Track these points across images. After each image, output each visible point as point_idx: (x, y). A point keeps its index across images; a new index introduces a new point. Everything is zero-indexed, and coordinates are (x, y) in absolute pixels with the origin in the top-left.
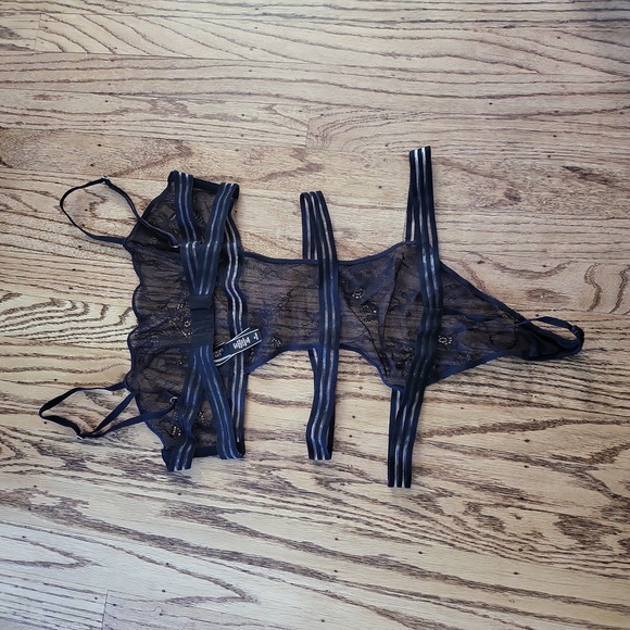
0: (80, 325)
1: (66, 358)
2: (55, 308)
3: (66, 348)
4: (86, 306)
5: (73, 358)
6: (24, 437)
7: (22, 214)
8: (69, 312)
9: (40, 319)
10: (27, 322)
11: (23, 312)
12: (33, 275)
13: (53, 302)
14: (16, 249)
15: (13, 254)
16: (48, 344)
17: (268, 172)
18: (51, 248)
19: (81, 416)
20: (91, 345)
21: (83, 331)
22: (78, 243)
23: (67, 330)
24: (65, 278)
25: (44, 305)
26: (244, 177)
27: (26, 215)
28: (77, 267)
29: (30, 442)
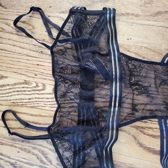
0: (41, 96)
1: (32, 115)
2: (27, 86)
3: (32, 109)
4: (44, 85)
5: (35, 115)
6: (6, 159)
7: (11, 33)
8: (34, 89)
9: (18, 91)
10: (10, 93)
11: (8, 87)
12: (15, 67)
13: (26, 83)
14: (7, 52)
15: (5, 55)
16: (22, 106)
17: (156, 11)
18: (25, 52)
19: (39, 150)
20: (47, 108)
21: (42, 100)
22: (40, 50)
23: (33, 99)
24: (33, 69)
25: (20, 83)
26: (140, 13)
27: (13, 34)
28: (40, 63)
29: (9, 162)
